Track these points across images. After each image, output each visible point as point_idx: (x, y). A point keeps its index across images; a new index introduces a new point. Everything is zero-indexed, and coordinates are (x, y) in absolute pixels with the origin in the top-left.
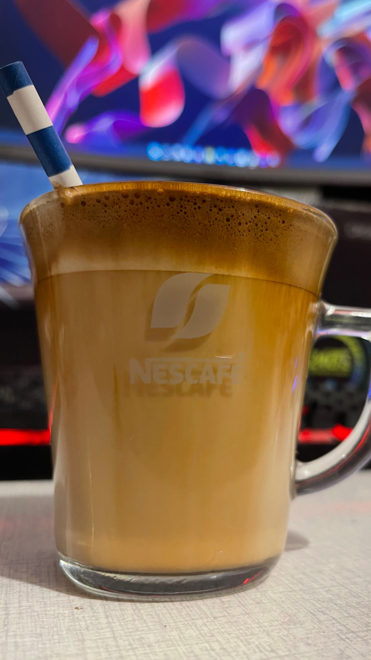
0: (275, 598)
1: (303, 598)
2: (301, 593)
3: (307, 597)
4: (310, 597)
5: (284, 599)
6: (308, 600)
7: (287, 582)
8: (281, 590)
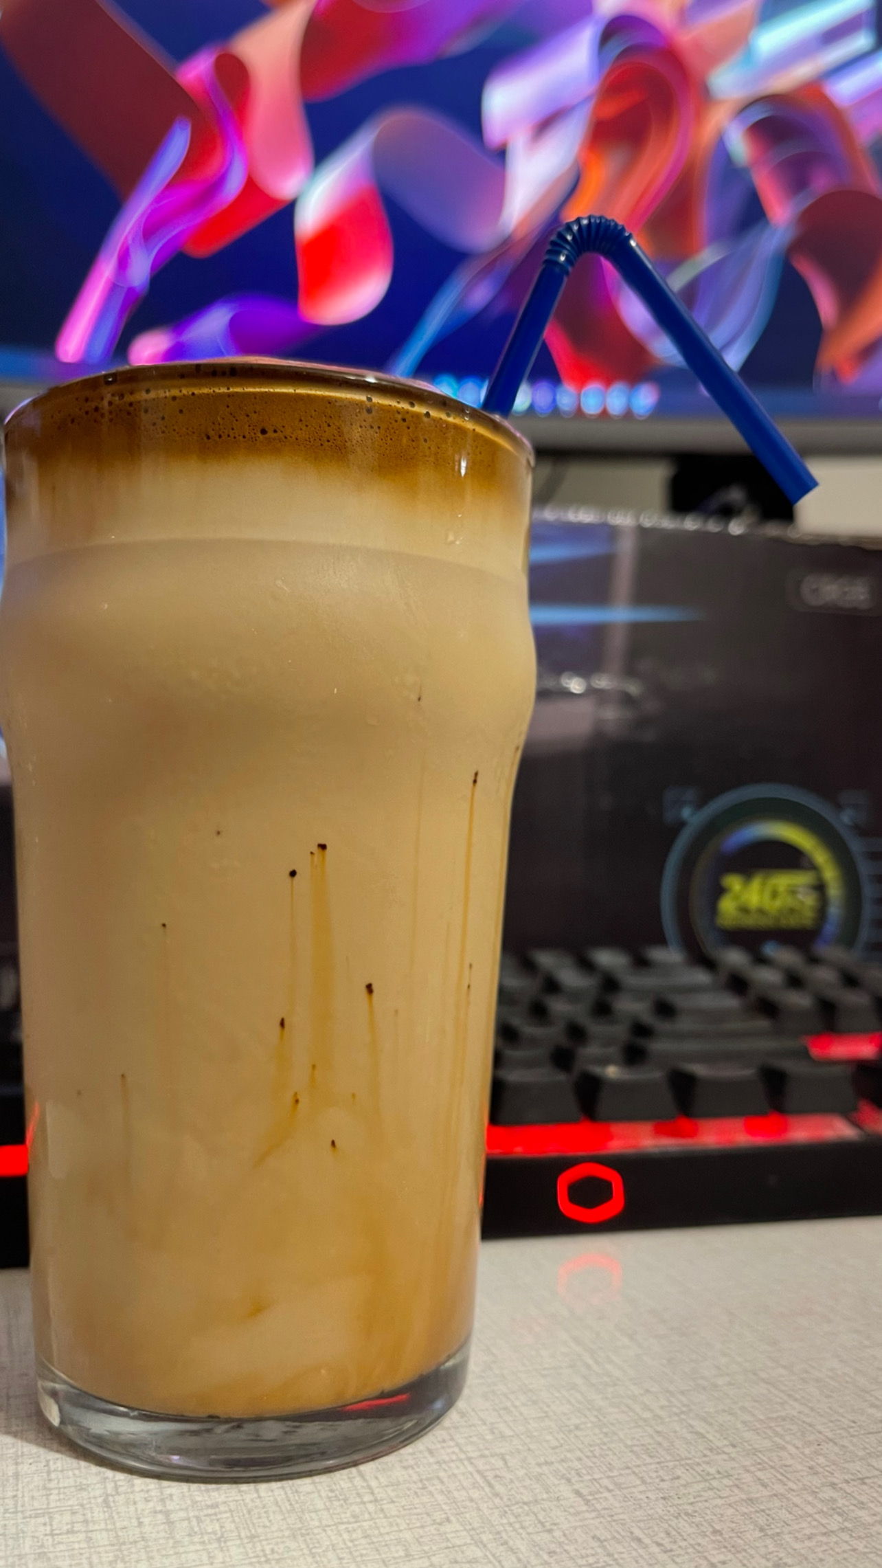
0: (803, 1552)
1: (854, 1550)
2: (845, 1536)
3: (860, 1546)
4: (866, 1547)
5: (821, 1556)
6: (865, 1553)
7: (809, 1509)
8: (807, 1532)
